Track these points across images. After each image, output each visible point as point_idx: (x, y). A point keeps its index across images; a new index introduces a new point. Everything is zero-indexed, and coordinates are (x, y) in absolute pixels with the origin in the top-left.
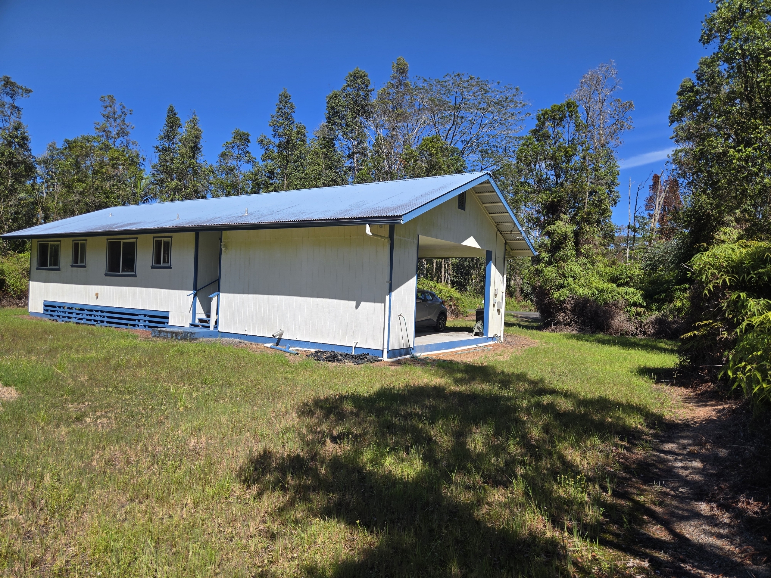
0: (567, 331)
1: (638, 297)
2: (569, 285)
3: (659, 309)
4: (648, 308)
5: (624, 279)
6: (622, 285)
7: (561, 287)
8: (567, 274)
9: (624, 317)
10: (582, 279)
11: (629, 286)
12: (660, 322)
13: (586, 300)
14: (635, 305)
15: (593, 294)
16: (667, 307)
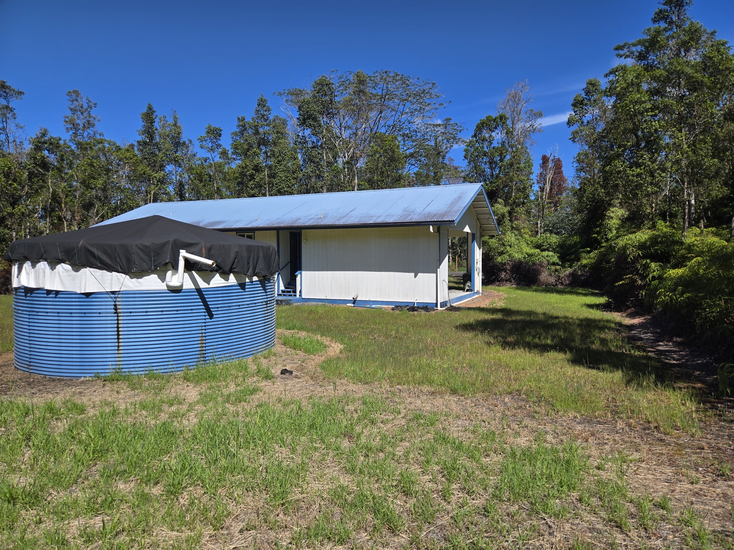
0: (508, 284)
1: (555, 259)
2: (507, 252)
3: (571, 266)
4: (563, 267)
5: (546, 246)
6: (544, 250)
7: (501, 253)
8: (506, 244)
9: (546, 273)
10: (516, 247)
11: (549, 251)
12: (573, 275)
13: (520, 262)
14: (554, 264)
15: (524, 258)
16: (576, 265)
